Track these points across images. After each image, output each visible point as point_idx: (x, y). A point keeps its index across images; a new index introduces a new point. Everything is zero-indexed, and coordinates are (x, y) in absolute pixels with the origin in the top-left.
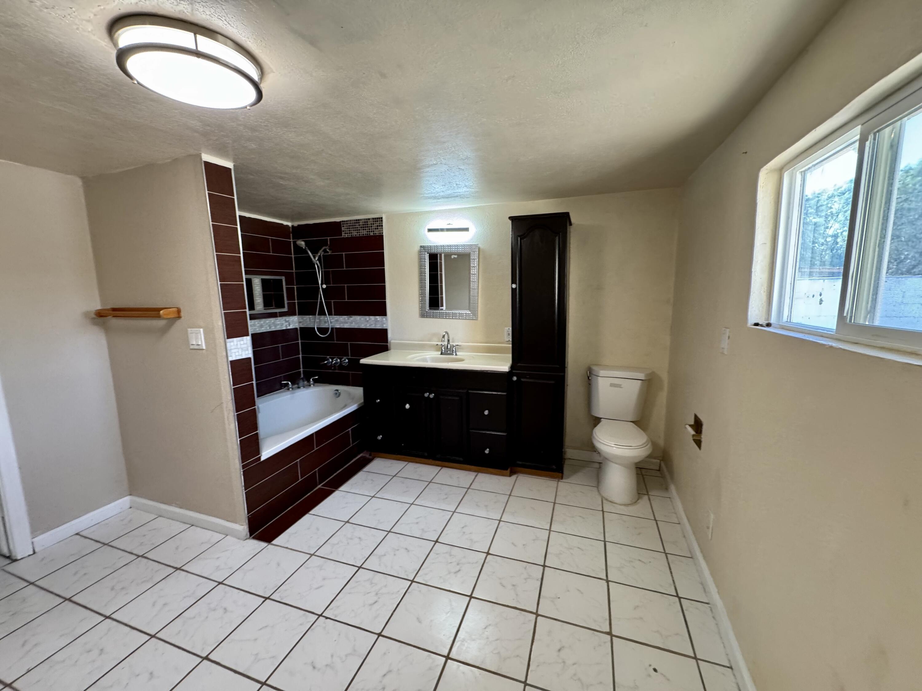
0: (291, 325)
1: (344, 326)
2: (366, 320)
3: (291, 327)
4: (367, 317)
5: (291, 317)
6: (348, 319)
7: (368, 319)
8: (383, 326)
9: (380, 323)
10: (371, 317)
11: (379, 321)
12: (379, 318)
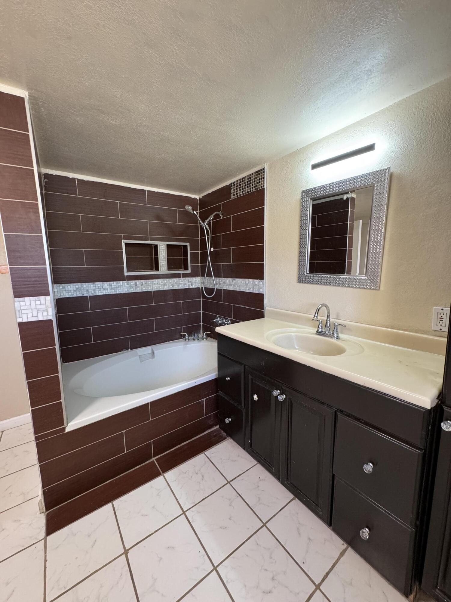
0: (193, 285)
1: (229, 288)
2: (246, 283)
3: (193, 286)
4: (247, 280)
5: (194, 278)
6: (232, 282)
7: (247, 282)
8: (260, 291)
9: (258, 287)
10: (250, 280)
11: (256, 284)
12: (256, 281)
